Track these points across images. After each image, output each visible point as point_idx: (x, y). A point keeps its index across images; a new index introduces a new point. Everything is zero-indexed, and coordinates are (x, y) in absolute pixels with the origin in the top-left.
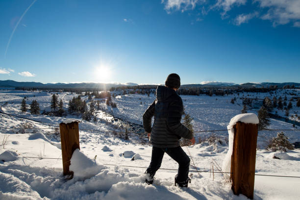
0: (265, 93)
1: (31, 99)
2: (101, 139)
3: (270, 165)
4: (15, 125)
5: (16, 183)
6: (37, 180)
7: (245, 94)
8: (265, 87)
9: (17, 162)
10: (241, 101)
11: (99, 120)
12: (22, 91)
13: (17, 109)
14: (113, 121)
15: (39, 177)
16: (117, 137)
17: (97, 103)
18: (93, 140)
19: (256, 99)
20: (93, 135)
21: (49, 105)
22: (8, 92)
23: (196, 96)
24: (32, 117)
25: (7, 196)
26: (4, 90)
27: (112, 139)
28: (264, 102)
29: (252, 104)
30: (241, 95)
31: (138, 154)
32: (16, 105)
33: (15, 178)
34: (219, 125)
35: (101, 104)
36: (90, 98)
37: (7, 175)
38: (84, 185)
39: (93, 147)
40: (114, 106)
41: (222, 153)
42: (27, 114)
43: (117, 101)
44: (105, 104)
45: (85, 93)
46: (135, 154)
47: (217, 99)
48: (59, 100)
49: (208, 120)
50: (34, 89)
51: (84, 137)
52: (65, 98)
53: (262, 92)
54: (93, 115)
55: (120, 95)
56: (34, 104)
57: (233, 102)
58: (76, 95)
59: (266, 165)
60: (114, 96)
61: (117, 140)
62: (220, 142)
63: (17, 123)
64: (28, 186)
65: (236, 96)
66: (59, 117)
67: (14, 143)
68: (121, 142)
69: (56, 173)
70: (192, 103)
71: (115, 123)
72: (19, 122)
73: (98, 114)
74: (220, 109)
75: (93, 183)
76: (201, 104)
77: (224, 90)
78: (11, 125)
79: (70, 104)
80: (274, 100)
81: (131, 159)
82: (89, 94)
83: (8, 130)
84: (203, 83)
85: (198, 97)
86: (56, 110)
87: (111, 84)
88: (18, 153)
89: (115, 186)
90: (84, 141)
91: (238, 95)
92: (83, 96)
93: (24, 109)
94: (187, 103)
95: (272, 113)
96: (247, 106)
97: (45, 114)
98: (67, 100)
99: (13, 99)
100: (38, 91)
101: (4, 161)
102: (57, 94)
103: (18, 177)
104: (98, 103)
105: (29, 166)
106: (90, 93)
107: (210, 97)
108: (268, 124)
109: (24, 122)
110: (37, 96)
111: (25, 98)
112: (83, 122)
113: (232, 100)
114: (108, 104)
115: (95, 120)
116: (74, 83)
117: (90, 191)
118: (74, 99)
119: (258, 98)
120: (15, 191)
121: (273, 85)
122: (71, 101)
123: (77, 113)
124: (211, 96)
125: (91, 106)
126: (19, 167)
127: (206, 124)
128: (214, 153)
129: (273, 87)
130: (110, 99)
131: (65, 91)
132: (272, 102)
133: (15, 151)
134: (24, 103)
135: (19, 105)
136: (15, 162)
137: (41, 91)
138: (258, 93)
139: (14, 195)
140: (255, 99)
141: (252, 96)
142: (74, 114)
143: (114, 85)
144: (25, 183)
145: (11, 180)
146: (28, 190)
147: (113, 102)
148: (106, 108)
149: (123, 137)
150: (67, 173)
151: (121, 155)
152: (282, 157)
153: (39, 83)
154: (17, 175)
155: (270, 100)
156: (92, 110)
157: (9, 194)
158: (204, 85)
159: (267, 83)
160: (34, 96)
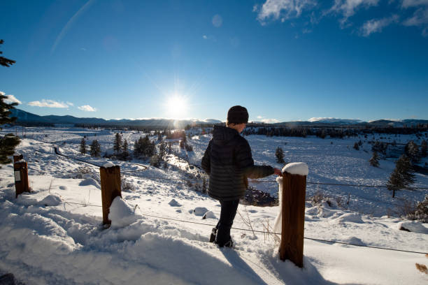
0: (408, 135)
1: (92, 138)
2: (172, 190)
3: (390, 238)
4: (72, 169)
5: (53, 227)
6: (75, 226)
7: (377, 137)
8: (410, 126)
9: (59, 208)
10: (370, 147)
11: (170, 167)
12: (82, 128)
13: (76, 151)
14: (187, 169)
15: (77, 224)
16: (192, 189)
17: (168, 146)
18: (162, 191)
19: (394, 144)
20: (163, 185)
21: (112, 146)
22: (66, 130)
23: (302, 138)
24: (92, 160)
25: (42, 238)
26: (62, 127)
27: (185, 192)
28: (406, 148)
29: (388, 151)
30: (370, 138)
31: (211, 212)
32: (75, 146)
33: (53, 223)
34: (334, 180)
35: (173, 147)
36: (160, 139)
37: (46, 219)
38: (117, 234)
39: (160, 201)
40: (190, 149)
41: (329, 218)
42: (87, 156)
43: (193, 143)
44: (178, 147)
45: (154, 132)
46: (208, 211)
47: (332, 143)
48: (123, 140)
49: (319, 172)
50: (96, 126)
51: (151, 187)
52: (130, 138)
53: (404, 133)
54: (163, 160)
55: (197, 135)
56: (95, 145)
57: (356, 147)
58: (143, 135)
59: (383, 238)
60: (190, 137)
61: (192, 193)
62: (329, 204)
63: (75, 166)
64: (64, 231)
65: (363, 138)
66: (123, 160)
67: (62, 188)
68: (197, 196)
69: (97, 221)
70: (295, 148)
71: (190, 171)
72: (77, 166)
73: (169, 159)
74: (337, 157)
75: (126, 233)
76: (309, 148)
77: (344, 130)
78: (68, 169)
79: (136, 145)
80: (423, 145)
81: (201, 217)
82: (159, 133)
83: (64, 174)
84: (312, 120)
85: (305, 139)
86: (120, 153)
87: (185, 121)
88: (61, 198)
89: (143, 236)
90: (150, 193)
91: (366, 137)
92: (152, 136)
93: (83, 151)
94: (288, 147)
95: (419, 165)
96: (379, 154)
97: (107, 157)
98: (133, 141)
99: (71, 138)
100: (99, 130)
101: (46, 205)
102: (121, 133)
103: (56, 222)
104: (170, 146)
105: (69, 213)
106: (161, 132)
107: (321, 139)
108: (412, 182)
109: (83, 166)
110: (99, 135)
111: (85, 137)
112: (151, 169)
113: (356, 144)
114: (182, 146)
115: (166, 166)
116: (141, 119)
117: (120, 240)
118: (141, 139)
119: (397, 142)
120: (51, 235)
121: (422, 124)
122: (138, 141)
123: (143, 156)
124: (323, 137)
125: (161, 149)
126: (59, 212)
127: (315, 177)
128: (317, 218)
129: (422, 126)
130: (184, 140)
131: (131, 129)
132: (420, 149)
133: (59, 196)
134: (83, 143)
135: (78, 145)
136: (57, 207)
137: (103, 129)
138: (398, 135)
139: (49, 238)
140: (392, 144)
141: (387, 139)
142: (140, 159)
143: (190, 122)
144: (61, 228)
145: (49, 224)
146: (63, 235)
147: (189, 143)
148: (180, 151)
149: (199, 189)
150: (106, 222)
151: (191, 212)
152: (414, 228)
153: (101, 120)
154: (56, 220)
155: (415, 146)
156: (162, 154)
157: (44, 237)
158: (313, 123)
159: (413, 120)
160: (95, 135)
